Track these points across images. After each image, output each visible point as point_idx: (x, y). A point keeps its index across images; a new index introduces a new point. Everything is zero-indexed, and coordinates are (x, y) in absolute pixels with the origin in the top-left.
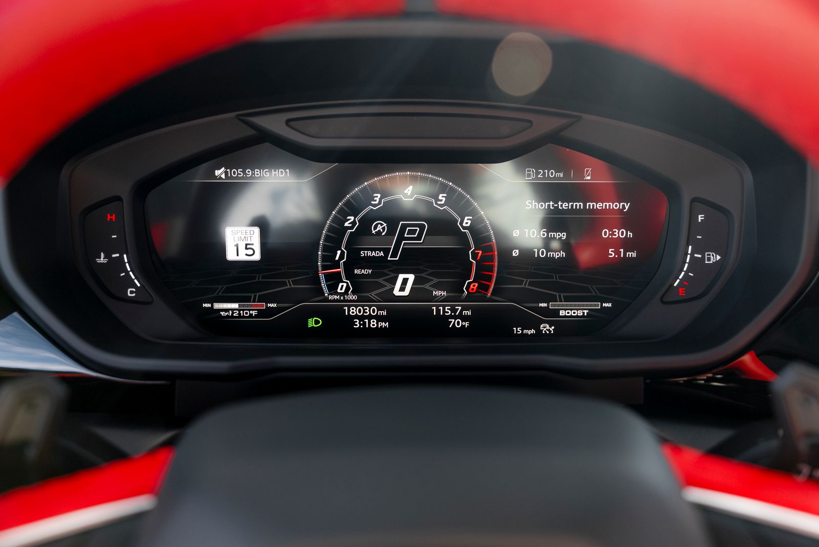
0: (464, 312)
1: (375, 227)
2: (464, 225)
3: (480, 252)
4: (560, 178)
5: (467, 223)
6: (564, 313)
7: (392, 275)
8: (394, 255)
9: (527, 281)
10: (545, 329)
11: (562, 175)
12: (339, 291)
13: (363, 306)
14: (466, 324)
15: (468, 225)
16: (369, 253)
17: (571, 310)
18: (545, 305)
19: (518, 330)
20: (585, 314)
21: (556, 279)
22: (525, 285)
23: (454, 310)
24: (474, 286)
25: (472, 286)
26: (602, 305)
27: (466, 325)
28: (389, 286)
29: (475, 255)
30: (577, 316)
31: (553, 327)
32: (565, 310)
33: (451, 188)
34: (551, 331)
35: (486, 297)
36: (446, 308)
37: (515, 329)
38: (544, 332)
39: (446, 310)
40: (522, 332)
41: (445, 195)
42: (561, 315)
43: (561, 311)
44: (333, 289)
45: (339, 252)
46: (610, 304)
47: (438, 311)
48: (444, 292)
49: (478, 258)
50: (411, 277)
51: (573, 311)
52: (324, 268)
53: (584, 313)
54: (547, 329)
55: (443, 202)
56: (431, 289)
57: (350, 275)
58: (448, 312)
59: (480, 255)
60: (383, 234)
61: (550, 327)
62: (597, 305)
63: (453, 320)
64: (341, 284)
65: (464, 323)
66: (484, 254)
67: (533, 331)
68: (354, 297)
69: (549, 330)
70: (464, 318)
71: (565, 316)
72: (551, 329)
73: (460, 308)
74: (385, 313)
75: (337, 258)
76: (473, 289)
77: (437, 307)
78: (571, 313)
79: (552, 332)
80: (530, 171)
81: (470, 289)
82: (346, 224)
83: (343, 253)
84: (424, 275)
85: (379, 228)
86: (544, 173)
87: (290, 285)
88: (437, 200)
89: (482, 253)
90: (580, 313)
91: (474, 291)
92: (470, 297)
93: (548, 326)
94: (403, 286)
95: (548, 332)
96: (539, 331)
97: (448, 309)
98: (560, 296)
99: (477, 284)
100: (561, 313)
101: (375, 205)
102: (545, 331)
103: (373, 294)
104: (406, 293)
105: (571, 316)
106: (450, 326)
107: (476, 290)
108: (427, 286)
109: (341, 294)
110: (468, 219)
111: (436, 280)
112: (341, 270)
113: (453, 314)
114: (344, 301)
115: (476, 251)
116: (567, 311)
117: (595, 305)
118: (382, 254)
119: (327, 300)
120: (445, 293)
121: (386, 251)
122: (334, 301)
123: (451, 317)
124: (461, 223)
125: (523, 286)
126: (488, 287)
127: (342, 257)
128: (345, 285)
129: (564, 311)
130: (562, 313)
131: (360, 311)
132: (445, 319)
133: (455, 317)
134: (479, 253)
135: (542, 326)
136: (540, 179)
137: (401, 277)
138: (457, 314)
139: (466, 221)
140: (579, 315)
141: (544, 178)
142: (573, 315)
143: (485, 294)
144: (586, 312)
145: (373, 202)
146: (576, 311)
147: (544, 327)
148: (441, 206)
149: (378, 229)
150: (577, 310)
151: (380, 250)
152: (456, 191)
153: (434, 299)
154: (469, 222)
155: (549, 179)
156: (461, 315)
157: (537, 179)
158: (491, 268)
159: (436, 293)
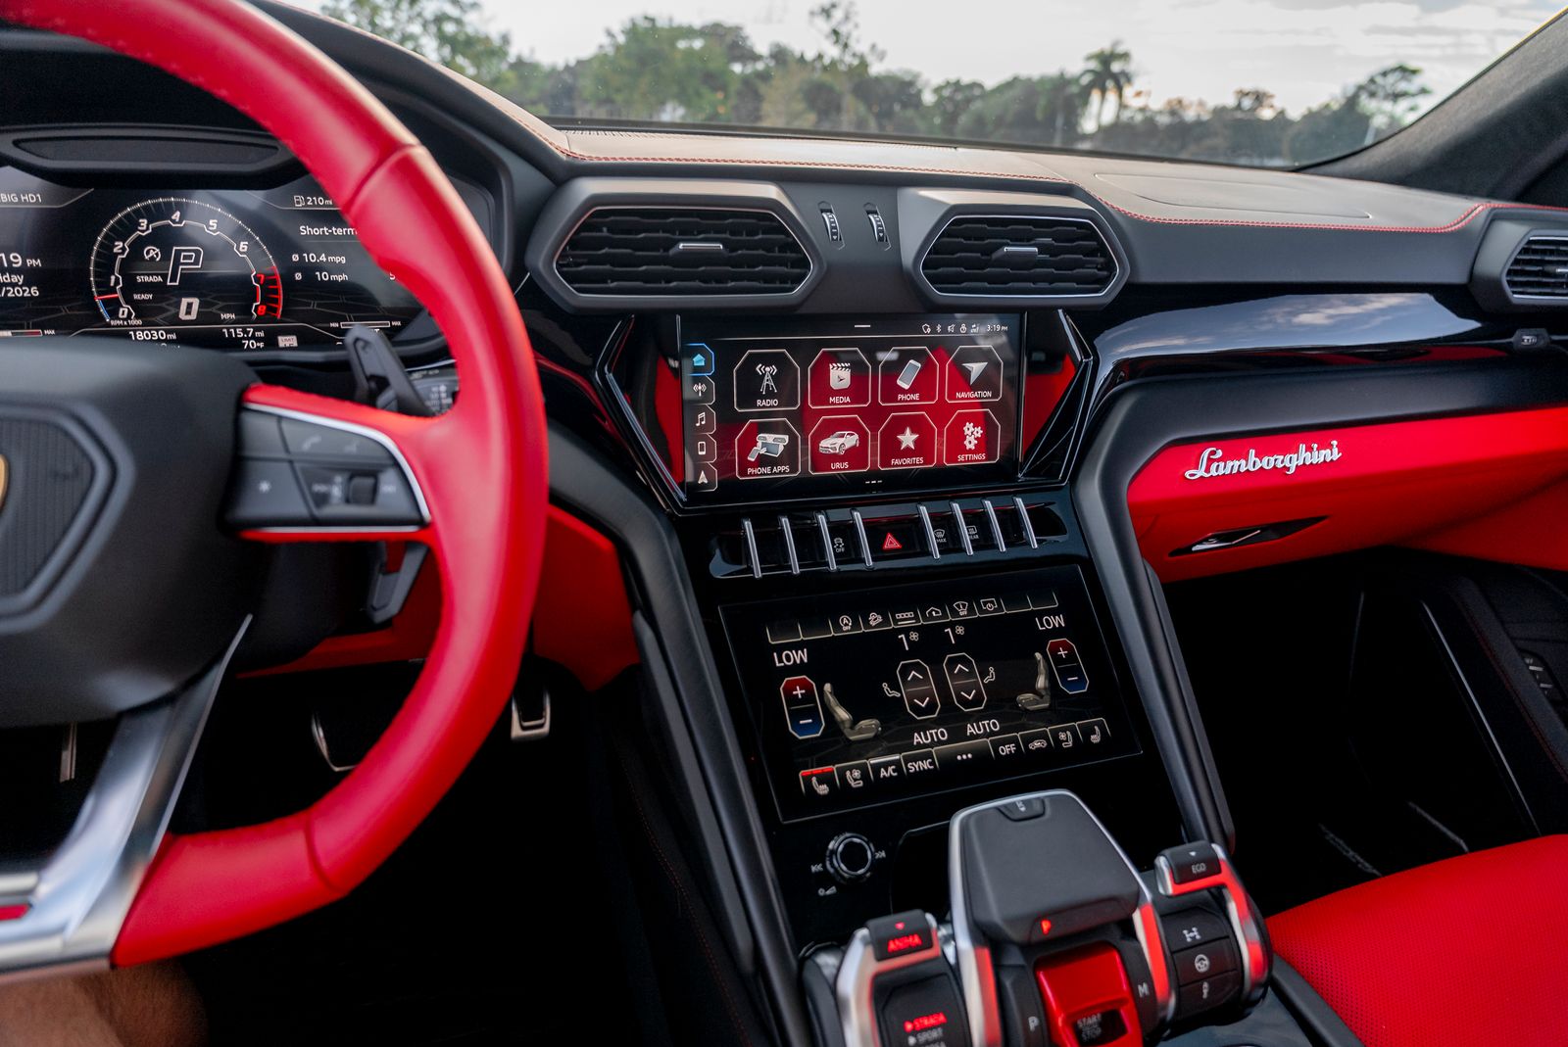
0: (256, 333)
1: (148, 253)
2: (241, 250)
4: (329, 206)
5: (243, 248)
7: (175, 299)
8: (173, 279)
9: (314, 303)
11: (331, 203)
12: (120, 316)
13: (150, 330)
15: (245, 250)
16: (146, 279)
18: (337, 325)
21: (343, 300)
22: (314, 307)
23: (245, 332)
24: (262, 308)
25: (259, 308)
26: (391, 324)
27: (261, 345)
28: (173, 311)
33: (221, 214)
35: (276, 319)
36: (238, 330)
39: (238, 332)
41: (217, 221)
44: (114, 314)
45: (113, 278)
47: (230, 333)
50: (195, 302)
52: (100, 294)
55: (215, 228)
56: (218, 312)
57: (129, 301)
58: (240, 334)
59: (262, 279)
60: (158, 259)
62: (387, 324)
63: (247, 341)
64: (121, 310)
65: (258, 344)
68: (139, 322)
70: (258, 340)
73: (251, 330)
74: (174, 337)
75: (112, 284)
77: (228, 329)
80: (298, 198)
81: (258, 311)
82: (115, 250)
83: (117, 279)
84: (207, 298)
85: (152, 253)
86: (313, 201)
87: (65, 311)
88: (208, 226)
91: (262, 313)
92: (260, 319)
94: (188, 310)
98: (349, 316)
99: (264, 307)
101: (143, 231)
103: (158, 319)
104: (193, 316)
106: (245, 347)
107: (265, 313)
108: (213, 309)
109: (124, 320)
110: (244, 245)
111: (221, 304)
112: (119, 295)
113: (245, 335)
114: (128, 326)
115: (259, 276)
117: (385, 324)
118: (160, 279)
119: (109, 325)
121: (164, 277)
122: (117, 326)
123: (243, 338)
124: (238, 248)
125: (311, 308)
126: (277, 309)
127: (117, 282)
128: (126, 310)
131: (147, 335)
132: (239, 340)
133: (249, 339)
136: (310, 206)
137: (185, 301)
138: (250, 335)
139: (241, 246)
141: (314, 205)
143: (273, 316)
145: (140, 228)
148: (214, 231)
149: (151, 255)
151: (157, 275)
152: (226, 217)
153: (224, 322)
154: (246, 247)
155: (319, 205)
156: (253, 337)
157: (307, 206)
158: (276, 291)
159: (225, 316)
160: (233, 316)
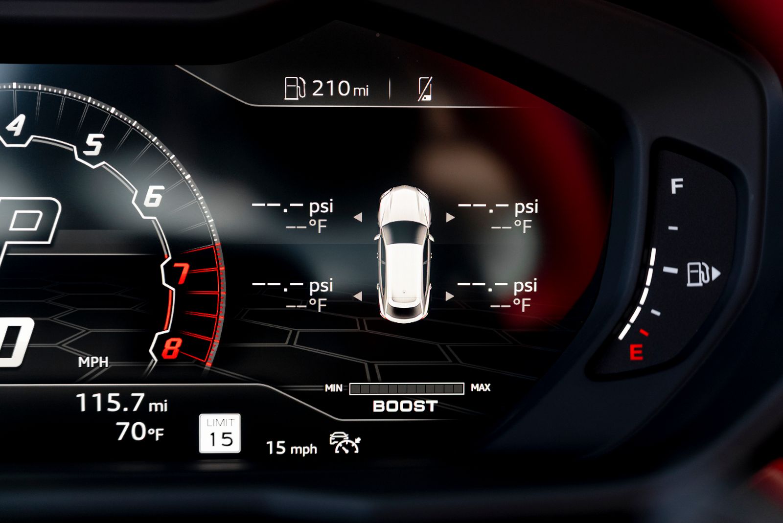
0: (151, 405)
2: (147, 203)
3: (186, 267)
4: (361, 99)
5: (153, 200)
6: (382, 406)
9: (294, 333)
10: (340, 444)
11: (366, 92)
14: (158, 433)
15: (157, 204)
17: (400, 399)
18: (340, 388)
19: (278, 446)
20: (432, 410)
21: (362, 327)
22: (291, 342)
23: (127, 400)
24: (173, 344)
25: (168, 345)
26: (468, 387)
27: (158, 435)
29: (173, 274)
30: (413, 414)
31: (358, 440)
32: (385, 399)
33: (114, 120)
34: (354, 448)
35: (203, 369)
36: (110, 395)
37: (270, 443)
38: (337, 452)
39: (110, 401)
40: (288, 450)
41: (102, 136)
42: (375, 410)
43: (375, 402)
46: (488, 386)
47: (91, 402)
48: (104, 359)
49: (182, 281)
50: (27, 325)
51: (403, 402)
53: (427, 406)
54: (344, 444)
55: (96, 152)
56: (73, 351)
58: (114, 406)
59: (185, 272)
61: (352, 438)
62: (457, 389)
63: (127, 424)
65: (151, 431)
66: (196, 271)
67: (312, 449)
69: (349, 446)
70: (152, 420)
71: (385, 414)
72: (354, 444)
73: (142, 395)
76: (170, 352)
77: (89, 392)
78: (399, 406)
79: (357, 451)
80: (292, 82)
81: (165, 351)
84: (56, 319)
86: (326, 88)
88: (83, 146)
89: (190, 269)
90: (419, 406)
91: (174, 356)
92: (165, 371)
93: (346, 436)
94: (8, 345)
95: (347, 451)
96: (326, 448)
97: (114, 398)
98: (371, 367)
99: (179, 341)
100: (375, 406)
102: (340, 449)
104: (15, 360)
105: (399, 414)
106: (120, 438)
107: (179, 354)
108: (64, 345)
110: (155, 192)
111: (83, 332)
113: (126, 409)
115: (176, 265)
116: (389, 402)
117: (453, 389)
120: (106, 362)
123: (120, 415)
124: (140, 200)
125: (286, 344)
126: (207, 346)
129: (382, 402)
130: (378, 406)
132: (108, 421)
133: (131, 417)
134: (182, 268)
135: (332, 437)
136: (317, 100)
137: (4, 324)
138: (135, 409)
139: (150, 194)
140: (416, 410)
141: (326, 98)
142: (403, 410)
143: (198, 362)
144: (432, 403)
146: (409, 402)
147: (336, 439)
148: (93, 160)
150: (413, 399)
152: (125, 127)
153: (82, 374)
154: (159, 197)
155: (337, 98)
156: (144, 415)
157: (310, 99)
158: (211, 304)
159: (86, 361)
160: (104, 362)
